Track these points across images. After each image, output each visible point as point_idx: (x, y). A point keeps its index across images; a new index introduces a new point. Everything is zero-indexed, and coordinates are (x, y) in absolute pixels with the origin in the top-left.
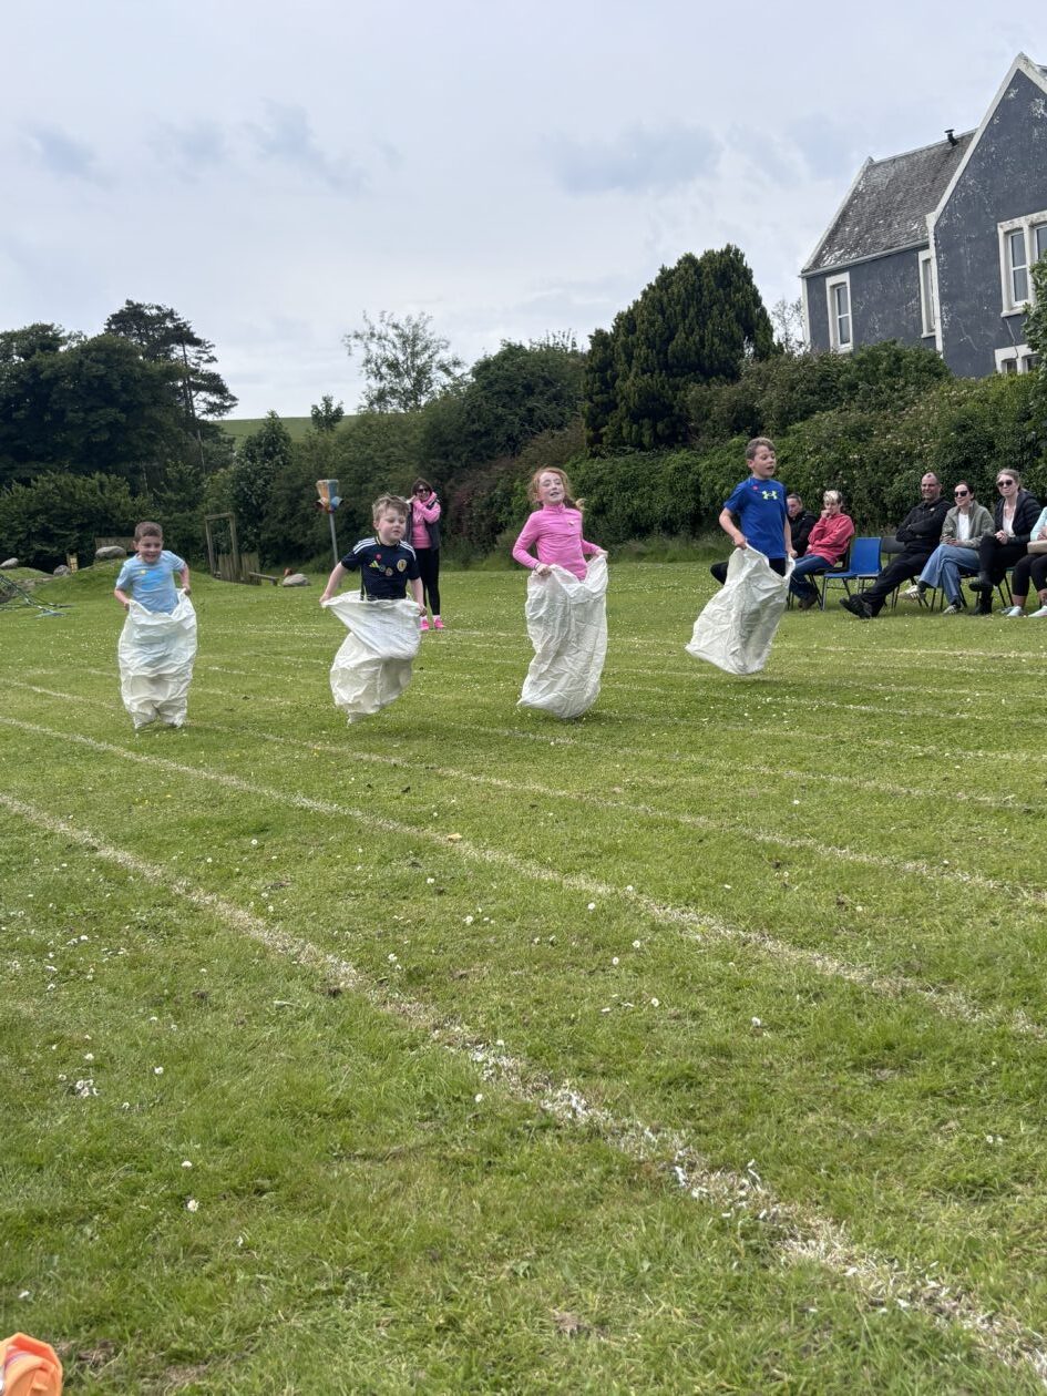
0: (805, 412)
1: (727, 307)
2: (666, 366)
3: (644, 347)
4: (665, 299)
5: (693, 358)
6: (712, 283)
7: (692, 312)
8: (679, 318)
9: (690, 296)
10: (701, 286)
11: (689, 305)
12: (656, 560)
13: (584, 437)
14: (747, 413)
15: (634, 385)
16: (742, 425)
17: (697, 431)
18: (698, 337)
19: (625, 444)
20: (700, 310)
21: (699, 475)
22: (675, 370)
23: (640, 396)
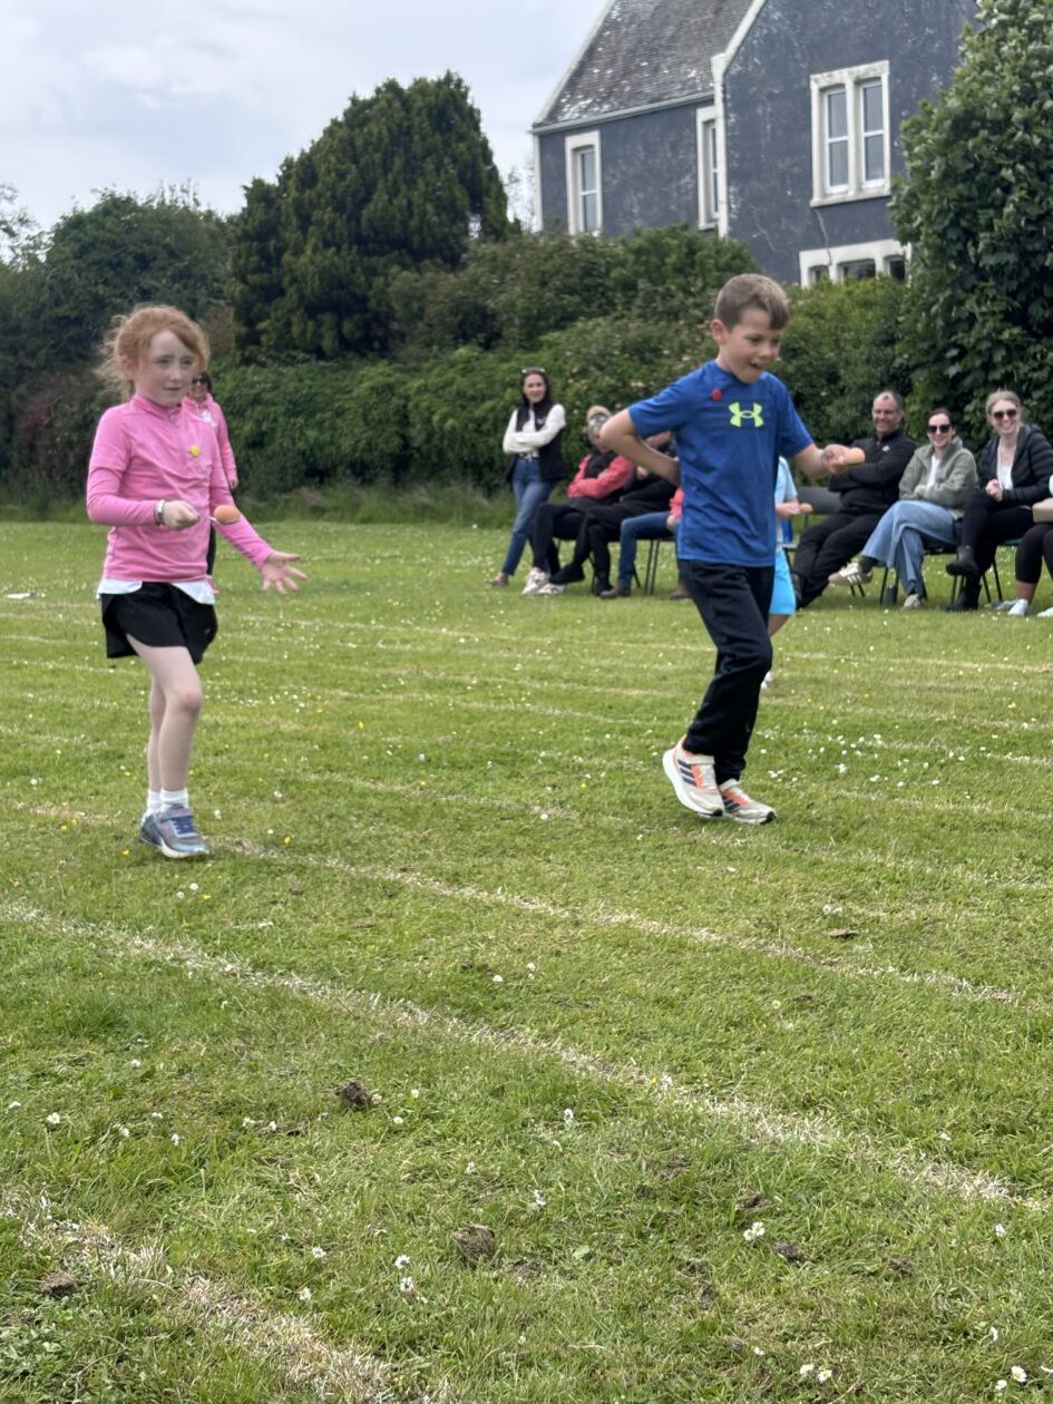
0: (563, 319)
1: (447, 160)
2: (359, 240)
3: (329, 209)
4: (359, 142)
5: (398, 229)
6: (426, 124)
7: (398, 163)
8: (379, 171)
9: (395, 141)
10: (410, 127)
11: (393, 154)
12: (341, 520)
13: (232, 335)
14: (478, 317)
15: (312, 263)
16: (469, 332)
17: (402, 336)
18: (405, 202)
19: (295, 348)
20: (408, 162)
21: (407, 399)
22: (371, 246)
23: (321, 280)
